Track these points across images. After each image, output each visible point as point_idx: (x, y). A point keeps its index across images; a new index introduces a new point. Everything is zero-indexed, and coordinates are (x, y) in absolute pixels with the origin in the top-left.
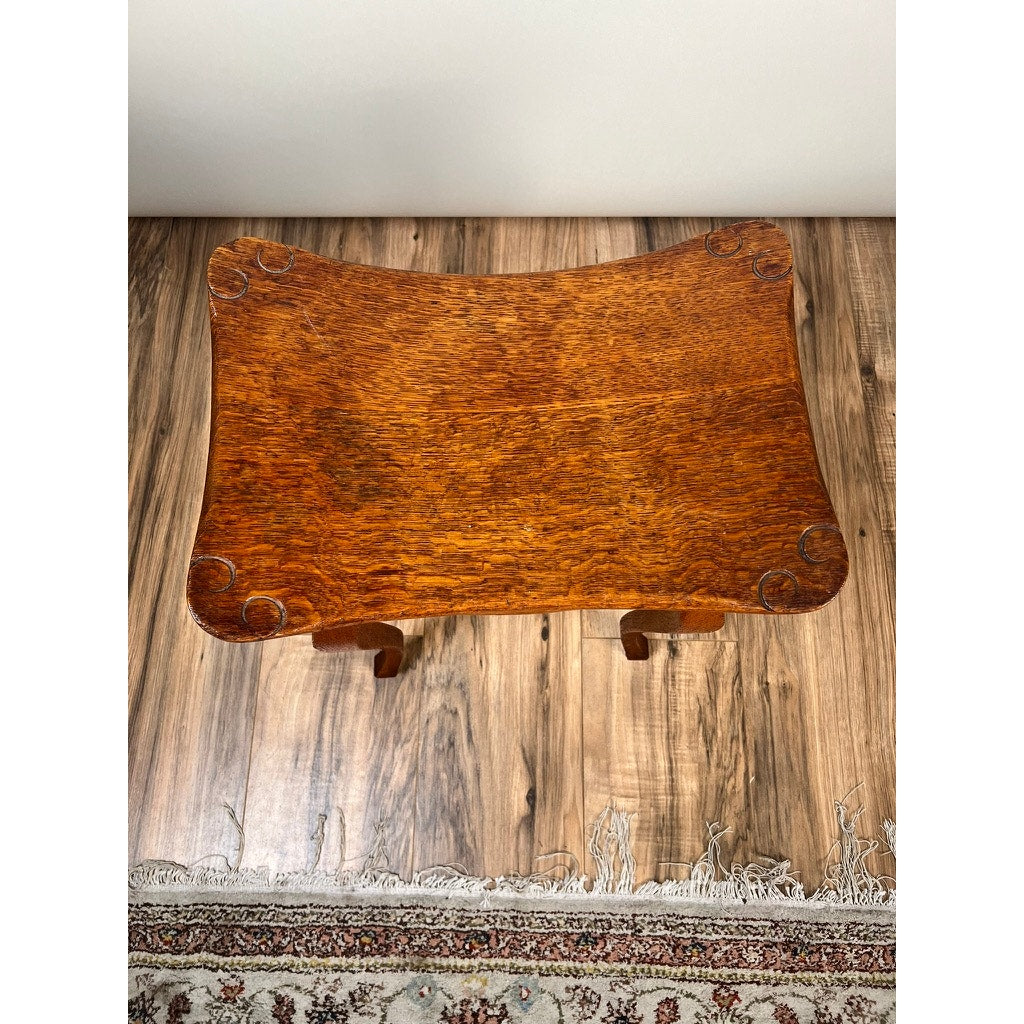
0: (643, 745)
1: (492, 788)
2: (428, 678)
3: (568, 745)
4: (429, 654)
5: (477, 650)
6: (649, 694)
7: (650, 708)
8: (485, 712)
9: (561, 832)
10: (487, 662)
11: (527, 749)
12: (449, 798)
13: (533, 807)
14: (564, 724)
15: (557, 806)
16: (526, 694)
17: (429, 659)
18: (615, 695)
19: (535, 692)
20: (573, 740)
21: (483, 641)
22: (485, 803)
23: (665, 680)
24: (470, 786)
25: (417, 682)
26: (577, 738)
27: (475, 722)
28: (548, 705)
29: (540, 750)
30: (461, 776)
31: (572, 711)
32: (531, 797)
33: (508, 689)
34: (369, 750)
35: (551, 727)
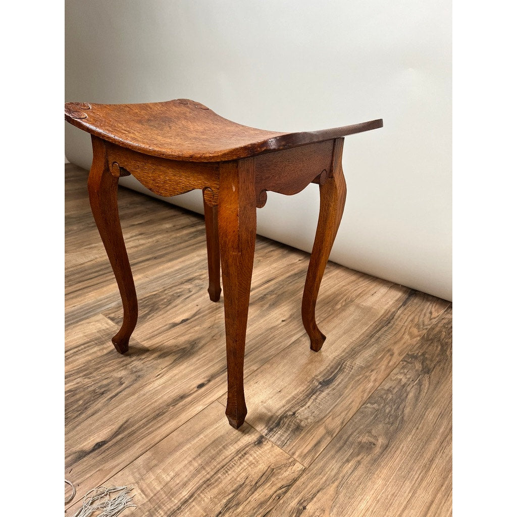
0: (186, 473)
1: (91, 425)
2: (131, 364)
3: (149, 438)
4: (143, 358)
5: (164, 370)
6: (221, 451)
7: (213, 458)
8: (133, 394)
9: (88, 475)
10: (161, 377)
11: (128, 423)
12: (69, 412)
13: (94, 450)
14: (160, 427)
15: (105, 460)
16: (161, 401)
17: (140, 359)
18: (202, 436)
19: (166, 403)
20: (154, 438)
21: (170, 369)
22: (79, 428)
23: (238, 452)
24: (83, 416)
25: (125, 363)
26: (158, 439)
27: (124, 393)
28: (164, 413)
29: (133, 428)
30: (86, 408)
31: (172, 425)
32: (99, 445)
33: (156, 392)
34: (72, 370)
35: (152, 423)
